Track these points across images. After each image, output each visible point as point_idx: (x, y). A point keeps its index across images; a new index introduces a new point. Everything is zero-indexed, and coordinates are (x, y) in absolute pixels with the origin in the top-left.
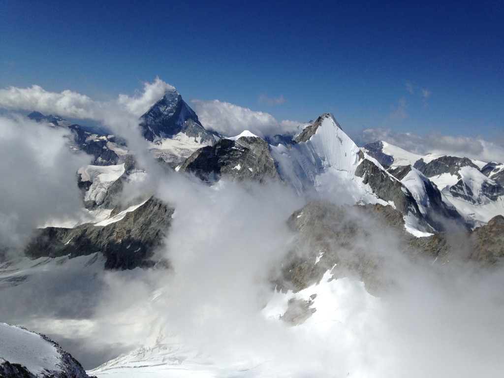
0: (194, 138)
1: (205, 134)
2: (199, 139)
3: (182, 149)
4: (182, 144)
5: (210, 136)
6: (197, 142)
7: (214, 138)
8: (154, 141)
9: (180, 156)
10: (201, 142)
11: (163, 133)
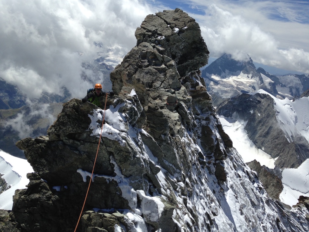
0: (247, 75)
1: (255, 73)
2: (250, 76)
3: (237, 82)
4: (239, 79)
5: (258, 74)
6: (249, 77)
7: (261, 76)
8: (221, 75)
9: (235, 86)
10: (252, 78)
11: (228, 70)
